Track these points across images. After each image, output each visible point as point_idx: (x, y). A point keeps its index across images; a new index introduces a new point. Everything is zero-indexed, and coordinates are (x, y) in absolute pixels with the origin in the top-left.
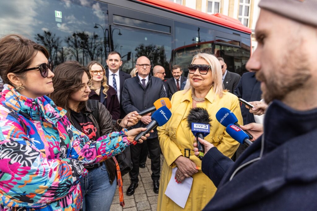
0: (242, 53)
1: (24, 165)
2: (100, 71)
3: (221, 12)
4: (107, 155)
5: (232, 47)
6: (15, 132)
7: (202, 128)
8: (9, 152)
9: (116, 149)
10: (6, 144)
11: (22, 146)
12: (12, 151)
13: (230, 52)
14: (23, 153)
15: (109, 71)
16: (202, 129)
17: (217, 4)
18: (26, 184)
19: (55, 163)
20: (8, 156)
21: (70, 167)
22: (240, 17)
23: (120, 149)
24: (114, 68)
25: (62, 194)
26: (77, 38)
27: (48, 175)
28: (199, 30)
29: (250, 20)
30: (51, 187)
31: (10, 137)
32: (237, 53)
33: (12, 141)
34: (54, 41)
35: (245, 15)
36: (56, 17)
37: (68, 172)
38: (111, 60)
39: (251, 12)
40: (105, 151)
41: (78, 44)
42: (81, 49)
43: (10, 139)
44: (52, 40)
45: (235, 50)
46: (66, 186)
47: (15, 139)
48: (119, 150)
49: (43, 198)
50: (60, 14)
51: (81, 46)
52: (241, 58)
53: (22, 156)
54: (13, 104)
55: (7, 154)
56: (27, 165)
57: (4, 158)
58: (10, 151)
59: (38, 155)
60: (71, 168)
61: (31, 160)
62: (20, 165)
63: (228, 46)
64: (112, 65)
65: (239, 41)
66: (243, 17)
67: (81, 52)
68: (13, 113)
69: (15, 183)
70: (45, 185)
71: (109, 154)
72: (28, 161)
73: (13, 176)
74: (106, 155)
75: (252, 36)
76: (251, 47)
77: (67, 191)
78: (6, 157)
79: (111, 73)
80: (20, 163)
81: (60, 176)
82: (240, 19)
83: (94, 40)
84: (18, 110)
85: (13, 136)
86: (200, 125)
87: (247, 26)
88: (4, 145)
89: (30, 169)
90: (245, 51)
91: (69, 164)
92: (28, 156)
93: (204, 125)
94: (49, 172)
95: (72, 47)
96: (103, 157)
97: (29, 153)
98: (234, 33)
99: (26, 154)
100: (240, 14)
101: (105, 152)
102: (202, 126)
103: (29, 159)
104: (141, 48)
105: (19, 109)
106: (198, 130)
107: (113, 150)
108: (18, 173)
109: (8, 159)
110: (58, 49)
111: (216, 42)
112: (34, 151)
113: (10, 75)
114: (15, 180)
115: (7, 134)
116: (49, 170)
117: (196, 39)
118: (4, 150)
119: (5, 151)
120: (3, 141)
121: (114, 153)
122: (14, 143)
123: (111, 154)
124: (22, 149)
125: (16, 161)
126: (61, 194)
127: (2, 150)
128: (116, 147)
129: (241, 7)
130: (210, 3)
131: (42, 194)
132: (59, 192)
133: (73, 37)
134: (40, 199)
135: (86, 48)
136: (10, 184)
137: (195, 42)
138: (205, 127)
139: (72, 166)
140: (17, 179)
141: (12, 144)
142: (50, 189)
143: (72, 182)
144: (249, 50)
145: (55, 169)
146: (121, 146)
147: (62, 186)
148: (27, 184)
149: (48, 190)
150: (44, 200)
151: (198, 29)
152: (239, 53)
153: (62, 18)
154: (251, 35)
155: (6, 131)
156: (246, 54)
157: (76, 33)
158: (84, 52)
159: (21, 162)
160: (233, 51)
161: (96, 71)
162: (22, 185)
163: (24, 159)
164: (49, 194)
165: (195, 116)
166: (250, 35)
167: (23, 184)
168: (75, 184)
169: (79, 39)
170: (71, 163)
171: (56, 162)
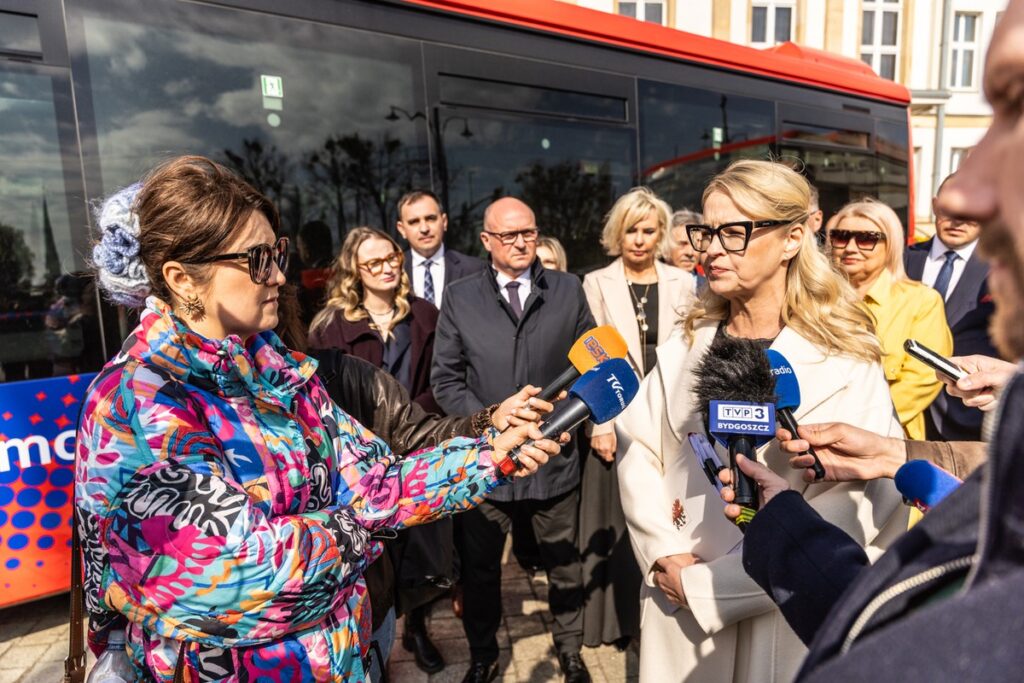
0: (877, 172)
1: (209, 532)
2: (389, 259)
3: (798, 38)
4: (430, 503)
5: (842, 153)
6: (179, 439)
7: (748, 418)
8: (167, 496)
9: (457, 485)
10: (158, 474)
11: (200, 478)
12: (174, 494)
13: (833, 171)
14: (204, 499)
15: (414, 253)
16: (747, 423)
17: (784, 13)
18: (215, 585)
19: (285, 525)
20: (167, 510)
21: (330, 537)
22: (866, 49)
23: (469, 487)
24: (427, 242)
25: (314, 611)
26: (339, 154)
27: (273, 559)
28: (723, 105)
29: (903, 59)
30: (281, 594)
31: (167, 455)
32: (860, 172)
33: (175, 465)
34: (271, 168)
35: (884, 43)
36: (264, 94)
37: (325, 550)
38: (416, 221)
39: (905, 32)
40: (422, 488)
41: (341, 171)
42: (351, 187)
43: (169, 459)
44: (266, 165)
45: (854, 162)
46: (322, 591)
47: (181, 459)
48: (466, 489)
49: (264, 625)
50: (276, 86)
51: (350, 180)
52: (874, 189)
53: (202, 506)
54: (169, 359)
55: (164, 504)
56: (216, 532)
57: (157, 514)
58: (172, 495)
59: (243, 503)
60: (334, 538)
61: (227, 517)
62: (199, 532)
63: (828, 152)
64: (421, 235)
65: (867, 130)
66: (878, 49)
67: (349, 197)
68: (171, 384)
69: (187, 583)
70: (266, 589)
71: (434, 501)
72: (217, 521)
73: (182, 562)
74: (425, 501)
75: (913, 110)
76: (912, 150)
77: (325, 603)
78: (161, 512)
79: (417, 259)
80: (198, 528)
81: (305, 563)
82: (867, 58)
83: (386, 156)
84: (185, 374)
85: (176, 452)
86: (738, 407)
87: (893, 78)
88: (154, 478)
89: (223, 543)
90: (888, 164)
91: (328, 527)
92: (218, 508)
93: (754, 408)
94: (274, 552)
95: (325, 182)
96: (417, 505)
97: (220, 500)
98: (846, 107)
99: (213, 500)
100: (867, 39)
101: (422, 492)
102: (746, 412)
103: (220, 515)
104: (534, 174)
105: (188, 371)
106: (731, 427)
107: (446, 486)
108: (194, 555)
109: (167, 517)
110: (283, 192)
111: (785, 139)
112: (231, 491)
113: (169, 269)
114: (186, 575)
115: (160, 447)
116: (275, 546)
117: (712, 132)
118: (156, 492)
119: (159, 495)
120: (151, 465)
121: (449, 498)
122: (180, 470)
123: (441, 499)
124: (200, 487)
125: (186, 522)
126: (311, 614)
127: (151, 490)
128: (456, 479)
129: (869, 16)
130: (759, 13)
131: (259, 613)
132: (304, 608)
133: (328, 153)
134: (253, 627)
135: (363, 185)
136: (174, 584)
137: (711, 145)
138: (759, 413)
139: (335, 531)
140: (193, 571)
141: (174, 475)
142: (281, 600)
143: (340, 579)
144: (903, 158)
145: (289, 544)
146: (471, 478)
147: (312, 589)
148: (218, 587)
149: (273, 602)
150: (265, 629)
151: (720, 102)
152: (866, 171)
153: (281, 96)
154: (909, 110)
155: (156, 438)
156: (895, 173)
157: (335, 139)
158: (358, 197)
159: (200, 525)
160: (846, 164)
161: (378, 262)
162: (205, 589)
163: (207, 516)
164: (276, 614)
165: (719, 375)
166: (905, 107)
167: (208, 586)
168: (348, 582)
169: (343, 156)
170: (333, 524)
171: (290, 523)
